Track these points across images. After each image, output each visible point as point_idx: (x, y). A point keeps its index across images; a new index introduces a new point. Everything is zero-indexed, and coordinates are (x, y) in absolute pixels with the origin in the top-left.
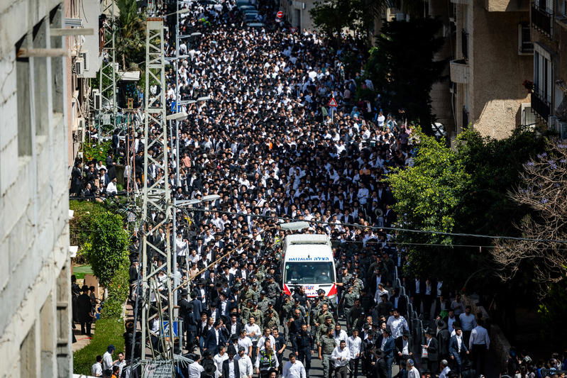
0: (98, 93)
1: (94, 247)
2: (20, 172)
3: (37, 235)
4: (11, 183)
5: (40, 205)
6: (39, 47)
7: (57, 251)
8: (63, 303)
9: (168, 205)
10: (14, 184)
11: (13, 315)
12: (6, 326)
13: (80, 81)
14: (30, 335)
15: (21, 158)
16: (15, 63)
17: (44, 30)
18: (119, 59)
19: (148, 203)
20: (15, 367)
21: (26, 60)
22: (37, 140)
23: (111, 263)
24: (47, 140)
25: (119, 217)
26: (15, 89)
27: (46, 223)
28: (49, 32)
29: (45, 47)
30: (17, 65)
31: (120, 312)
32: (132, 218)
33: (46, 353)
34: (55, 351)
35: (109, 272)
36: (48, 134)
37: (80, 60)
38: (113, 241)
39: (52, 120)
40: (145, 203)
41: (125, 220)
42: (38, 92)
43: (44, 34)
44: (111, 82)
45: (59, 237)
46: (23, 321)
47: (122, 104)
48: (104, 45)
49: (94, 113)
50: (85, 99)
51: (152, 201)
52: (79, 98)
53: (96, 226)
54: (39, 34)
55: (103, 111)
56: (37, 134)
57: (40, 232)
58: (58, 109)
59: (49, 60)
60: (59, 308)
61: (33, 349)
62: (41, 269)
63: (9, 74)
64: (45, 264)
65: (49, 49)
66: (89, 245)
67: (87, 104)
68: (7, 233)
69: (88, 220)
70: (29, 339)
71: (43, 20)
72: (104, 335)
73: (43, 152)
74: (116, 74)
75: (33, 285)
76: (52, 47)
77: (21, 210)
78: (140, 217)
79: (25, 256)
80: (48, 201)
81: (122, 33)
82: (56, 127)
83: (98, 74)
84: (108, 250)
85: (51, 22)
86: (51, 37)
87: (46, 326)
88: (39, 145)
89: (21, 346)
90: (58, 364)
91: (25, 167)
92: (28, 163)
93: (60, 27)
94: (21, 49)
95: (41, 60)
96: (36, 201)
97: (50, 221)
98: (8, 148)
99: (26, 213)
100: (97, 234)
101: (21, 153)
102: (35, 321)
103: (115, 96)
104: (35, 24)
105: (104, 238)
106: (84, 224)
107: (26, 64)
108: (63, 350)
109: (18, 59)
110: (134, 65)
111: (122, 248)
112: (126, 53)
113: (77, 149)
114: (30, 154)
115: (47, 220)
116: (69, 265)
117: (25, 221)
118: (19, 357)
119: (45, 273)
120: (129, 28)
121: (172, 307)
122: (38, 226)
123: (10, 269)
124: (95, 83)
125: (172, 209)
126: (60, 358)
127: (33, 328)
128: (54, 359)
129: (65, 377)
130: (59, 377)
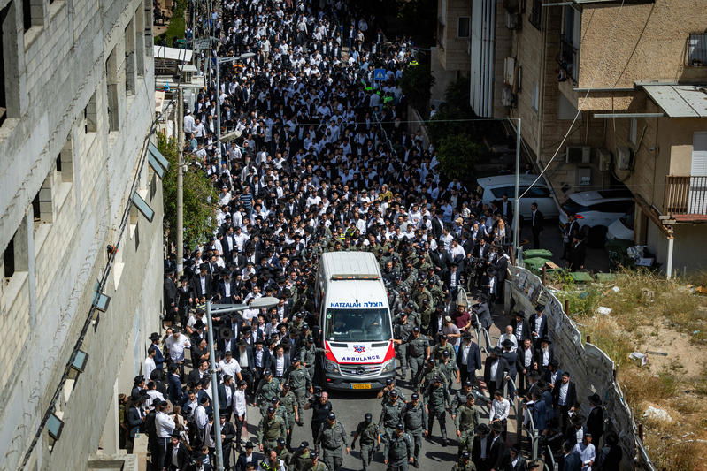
8: (149, 8)
11: (121, 13)
12: (117, 19)
14: (130, 23)
20: (122, 40)
31: (183, 14)
33: (139, 33)
34: (144, 33)
46: (126, 16)
60: (146, 10)
61: (132, 31)
70: (130, 25)
72: (175, 27)
87: (139, 19)
89: (125, 29)
90: (146, 39)
102: (133, 16)
108: (149, 33)
126: (147, 37)
127: (132, 20)
128: (144, 37)
129: (149, 47)
130: (146, 46)
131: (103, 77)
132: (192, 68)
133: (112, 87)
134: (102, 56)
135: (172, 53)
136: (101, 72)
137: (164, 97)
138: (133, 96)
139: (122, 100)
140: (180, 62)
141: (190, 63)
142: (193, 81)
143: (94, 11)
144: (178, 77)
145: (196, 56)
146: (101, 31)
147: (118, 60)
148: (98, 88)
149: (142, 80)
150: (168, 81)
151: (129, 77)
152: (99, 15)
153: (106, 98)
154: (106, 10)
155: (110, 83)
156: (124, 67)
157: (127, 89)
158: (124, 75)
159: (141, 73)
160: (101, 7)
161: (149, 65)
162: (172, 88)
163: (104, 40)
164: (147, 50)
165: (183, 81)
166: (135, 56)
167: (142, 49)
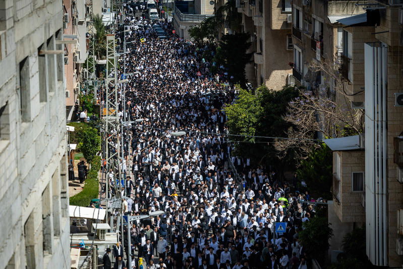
0: (86, 70)
1: (84, 144)
2: (41, 110)
3: (50, 140)
4: (36, 115)
5: (51, 126)
6: (50, 49)
7: (61, 148)
8: (64, 173)
9: (118, 124)
10: (38, 116)
11: (38, 179)
12: (34, 184)
13: (77, 65)
14: (47, 188)
15: (42, 103)
16: (38, 57)
17: (53, 41)
18: (96, 54)
19: (108, 123)
20: (39, 204)
21: (44, 56)
22: (49, 94)
23: (92, 152)
24: (55, 94)
25: (96, 130)
26: (38, 70)
27: (55, 134)
28: (55, 42)
29: (53, 49)
30: (39, 59)
31: (97, 175)
32: (101, 130)
33: (55, 197)
34: (60, 196)
35: (91, 156)
36: (55, 91)
37: (77, 55)
38: (93, 141)
39: (57, 84)
40: (107, 123)
41: (99, 131)
42: (50, 71)
43: (53, 43)
44: (93, 65)
45: (61, 140)
46: (43, 181)
47: (98, 75)
48: (89, 47)
49: (84, 80)
50: (80, 74)
51: (110, 122)
52: (77, 73)
53: (85, 135)
54: (50, 43)
55: (89, 79)
56: (49, 91)
57: (51, 138)
58: (60, 79)
59: (55, 56)
60: (62, 175)
61: (48, 195)
62: (52, 156)
63: (34, 63)
64: (54, 154)
65: (55, 50)
66: (82, 144)
67: (81, 76)
68: (35, 139)
69: (81, 131)
70: (47, 189)
71: (52, 37)
72: (89, 187)
73: (53, 100)
74: (95, 61)
75: (49, 164)
76: (57, 49)
77: (42, 129)
78: (105, 130)
79: (44, 151)
80: (56, 124)
81: (98, 42)
82: (59, 88)
83: (86, 61)
84: (91, 146)
85: (56, 37)
86: (57, 45)
87: (55, 184)
88: (51, 96)
89: (43, 194)
90: (62, 202)
91: (43, 107)
92: (45, 105)
93: (61, 39)
94: (41, 50)
95: (52, 55)
96: (49, 124)
97: (57, 133)
98: (35, 98)
99: (44, 129)
100: (85, 138)
101: (41, 101)
102: (49, 181)
103: (94, 72)
104: (48, 38)
105: (89, 140)
106: (79, 133)
107: (43, 58)
108: (64, 195)
109: (39, 55)
110: (104, 57)
111: (97, 145)
112: (100, 51)
113: (76, 98)
114: (46, 101)
115: (55, 133)
116: (67, 154)
117: (44, 133)
118: (41, 199)
119: (54, 158)
120: (101, 39)
121: (120, 173)
122: (51, 135)
123: (36, 156)
124: (85, 65)
125: (120, 126)
126: (63, 199)
127: (48, 185)
128: (59, 199)
129: (65, 208)
130: (62, 208)
131: (21, 240)
132: (106, 226)
133: (30, 248)
134: (20, 220)
135: (86, 212)
136: (20, 234)
137: (79, 253)
138: (50, 255)
139: (39, 260)
140: (94, 221)
141: (104, 221)
142: (107, 238)
143: (13, 178)
144: (92, 235)
145: (109, 214)
146: (19, 198)
147: (35, 223)
148: (17, 249)
149: (58, 240)
150: (83, 239)
151: (46, 238)
152: (17, 183)
153: (25, 259)
154: (23, 177)
155: (28, 245)
156: (42, 229)
157: (44, 249)
158: (41, 236)
159: (57, 233)
160: (20, 175)
161: (65, 225)
162: (87, 245)
163: (22, 204)
164: (63, 212)
165: (97, 238)
166: (51, 218)
167: (58, 211)
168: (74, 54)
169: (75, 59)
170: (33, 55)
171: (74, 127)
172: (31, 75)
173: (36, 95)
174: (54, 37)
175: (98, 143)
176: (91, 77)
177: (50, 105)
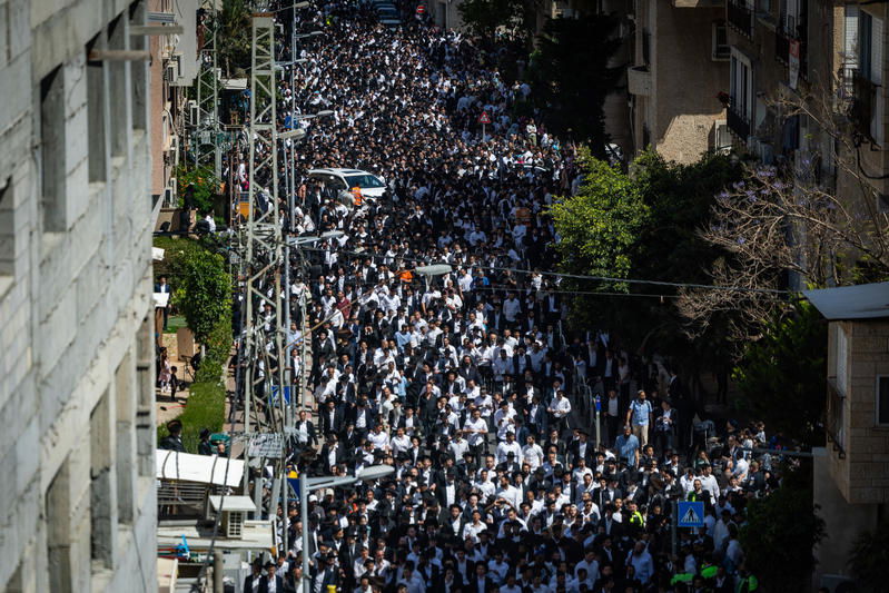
0: (195, 104)
1: (188, 294)
2: (91, 202)
3: (112, 279)
4: (80, 214)
5: (116, 242)
6: (116, 48)
7: (138, 299)
8: (145, 362)
9: (278, 243)
10: (83, 216)
11: (82, 377)
12: (72, 390)
13: (173, 90)
14: (103, 401)
15: (93, 185)
16: (85, 68)
17: (123, 27)
18: (221, 63)
19: (254, 240)
20: (83, 441)
21: (99, 64)
22: (113, 162)
23: (210, 313)
24: (126, 163)
25: (219, 257)
26: (85, 100)
27: (124, 264)
28: (128, 30)
29: (123, 48)
30: (88, 71)
31: (221, 374)
32: (234, 258)
33: (123, 424)
34: (134, 421)
35: (206, 325)
36: (126, 154)
37: (173, 65)
38: (212, 287)
39: (132, 138)
40: (250, 240)
41: (227, 261)
42: (114, 104)
43: (122, 33)
44: (212, 92)
45: (140, 281)
46: (93, 383)
47: (225, 118)
48: (204, 44)
49: (190, 129)
50: (179, 113)
51: (258, 238)
52: (172, 111)
53: (191, 269)
54: (116, 33)
55: (202, 127)
56: (112, 155)
57: (115, 275)
58: (139, 125)
59: (128, 65)
60: (140, 369)
61: (106, 418)
62: (117, 321)
63: (78, 81)
64: (121, 315)
65: (128, 50)
66: (182, 292)
67: (182, 119)
68: (75, 275)
69: (181, 261)
70: (102, 406)
71: (120, 15)
72: (200, 403)
73: (121, 177)
74: (218, 82)
75: (108, 340)
76: (132, 48)
77: (93, 249)
78: (244, 257)
79: (97, 305)
80: (126, 238)
81: (225, 32)
82: (136, 147)
83: (195, 81)
84: (206, 297)
85: (131, 18)
86: (132, 37)
87: (123, 391)
88: (116, 168)
89: (92, 414)
90: (138, 437)
91: (97, 195)
92: (102, 190)
93: (143, 24)
94: (94, 50)
95: (118, 65)
96: (111, 237)
97: (129, 262)
98: (77, 171)
99: (99, 252)
100: (192, 279)
101: (92, 179)
102: (109, 385)
103: (216, 109)
104: (110, 20)
105: (201, 283)
106: (176, 266)
107: (99, 69)
108: (145, 420)
109: (90, 63)
110: (241, 71)
111: (222, 296)
112: (230, 56)
113: (169, 174)
114: (104, 179)
115: (124, 261)
116: (152, 316)
117: (97, 261)
118: (88, 428)
119: (122, 325)
120: (234, 25)
121: (282, 368)
122: (114, 267)
123: (78, 320)
124: (191, 92)
125: (283, 249)
126: (141, 431)
127: (106, 394)
128: (133, 431)
129: (145, 454)
130: (139, 454)
131: (38, 530)
132: (244, 503)
133: (58, 552)
134: (36, 478)
135: (194, 467)
136: (36, 515)
137: (175, 572)
138: (108, 572)
139: (82, 583)
140: (214, 489)
141: (238, 491)
142: (246, 534)
143: (20, 374)
144: (210, 525)
145: (252, 474)
146: (35, 422)
147: (73, 489)
148: (27, 554)
149: (128, 534)
150: (186, 534)
151: (98, 528)
152: (31, 385)
153: (46, 577)
154: (46, 370)
155: (54, 544)
156: (87, 504)
157: (93, 556)
158: (87, 522)
159: (127, 516)
160: (37, 364)
161: (146, 499)
162: (196, 550)
163: (41, 440)
164: (140, 462)
165: (222, 533)
166: (112, 476)
167: (128, 461)
168: (165, 62)
169: (167, 74)
170: (75, 63)
171: (163, 250)
172: (67, 113)
173: (79, 164)
174: (126, 18)
175: (224, 292)
176: (208, 123)
177: (113, 191)
